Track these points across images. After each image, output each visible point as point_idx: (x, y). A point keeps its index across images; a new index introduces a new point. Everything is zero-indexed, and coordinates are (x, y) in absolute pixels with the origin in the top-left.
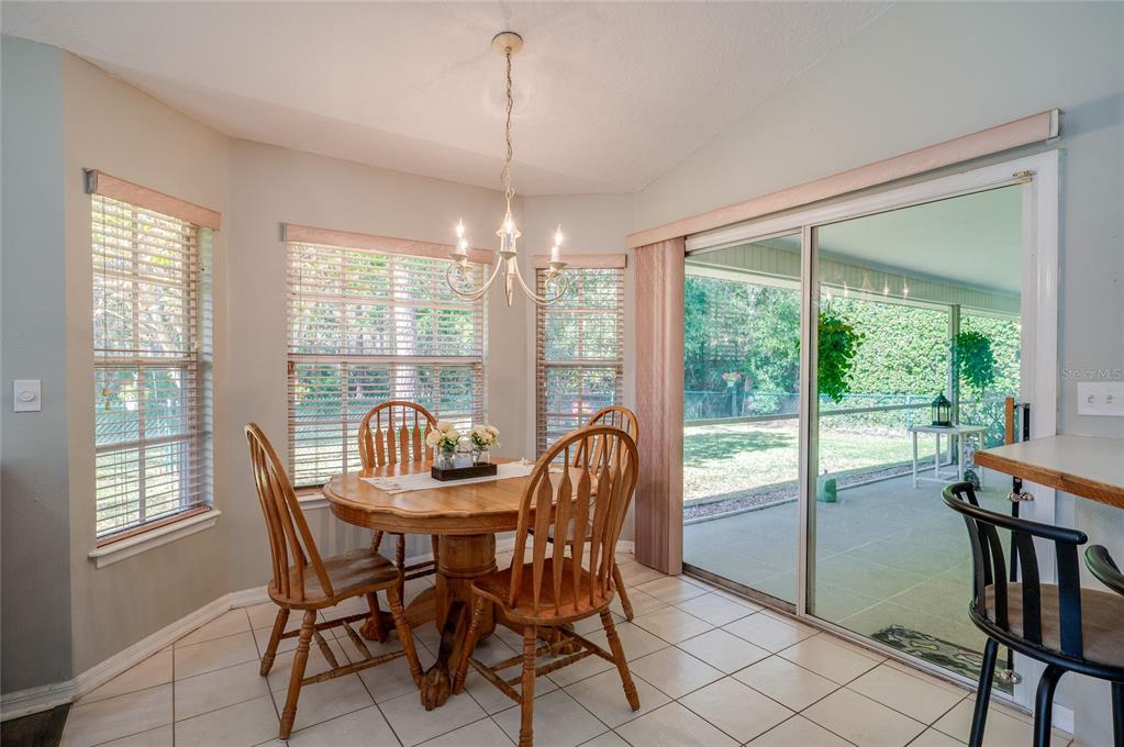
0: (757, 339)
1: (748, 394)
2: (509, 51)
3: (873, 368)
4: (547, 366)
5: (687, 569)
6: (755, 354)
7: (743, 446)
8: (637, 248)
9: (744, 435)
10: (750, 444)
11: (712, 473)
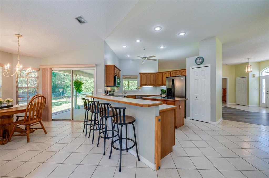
0: (67, 82)
1: (65, 93)
2: (19, 37)
3: (88, 88)
4: (18, 88)
5: (53, 120)
6: (66, 85)
7: (63, 103)
8: (42, 68)
9: (64, 101)
10: (65, 103)
11: (57, 108)
